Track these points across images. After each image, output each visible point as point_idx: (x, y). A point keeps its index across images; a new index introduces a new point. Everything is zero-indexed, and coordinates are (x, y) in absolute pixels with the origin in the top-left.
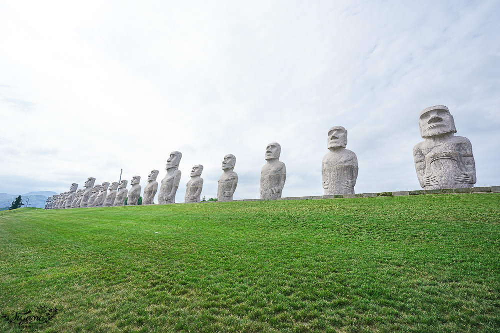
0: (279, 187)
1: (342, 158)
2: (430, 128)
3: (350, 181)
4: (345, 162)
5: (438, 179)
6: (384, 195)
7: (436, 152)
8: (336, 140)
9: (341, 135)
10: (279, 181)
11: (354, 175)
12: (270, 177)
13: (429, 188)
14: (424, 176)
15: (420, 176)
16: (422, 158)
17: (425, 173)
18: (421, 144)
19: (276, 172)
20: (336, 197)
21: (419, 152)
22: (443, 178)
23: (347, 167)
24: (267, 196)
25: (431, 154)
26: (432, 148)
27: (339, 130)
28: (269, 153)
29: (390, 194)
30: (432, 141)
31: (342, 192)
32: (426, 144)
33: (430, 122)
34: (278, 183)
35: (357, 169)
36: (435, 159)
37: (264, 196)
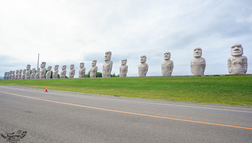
0: (171, 71)
1: (200, 61)
2: (234, 53)
3: (203, 70)
4: (201, 62)
5: (235, 71)
6: (216, 75)
7: (235, 61)
8: (198, 54)
9: (200, 51)
10: (171, 69)
11: (204, 68)
12: (167, 67)
13: (232, 74)
14: (230, 69)
15: (229, 69)
16: (230, 63)
17: (231, 68)
18: (231, 58)
19: (170, 65)
20: (198, 76)
21: (229, 61)
22: (237, 70)
23: (202, 65)
24: (166, 75)
25: (233, 62)
26: (234, 60)
27: (199, 49)
28: (166, 57)
29: (219, 75)
30: (234, 57)
31: (200, 74)
32: (232, 58)
33: (235, 50)
34: (171, 70)
35: (205, 65)
36: (235, 64)
37: (164, 75)
